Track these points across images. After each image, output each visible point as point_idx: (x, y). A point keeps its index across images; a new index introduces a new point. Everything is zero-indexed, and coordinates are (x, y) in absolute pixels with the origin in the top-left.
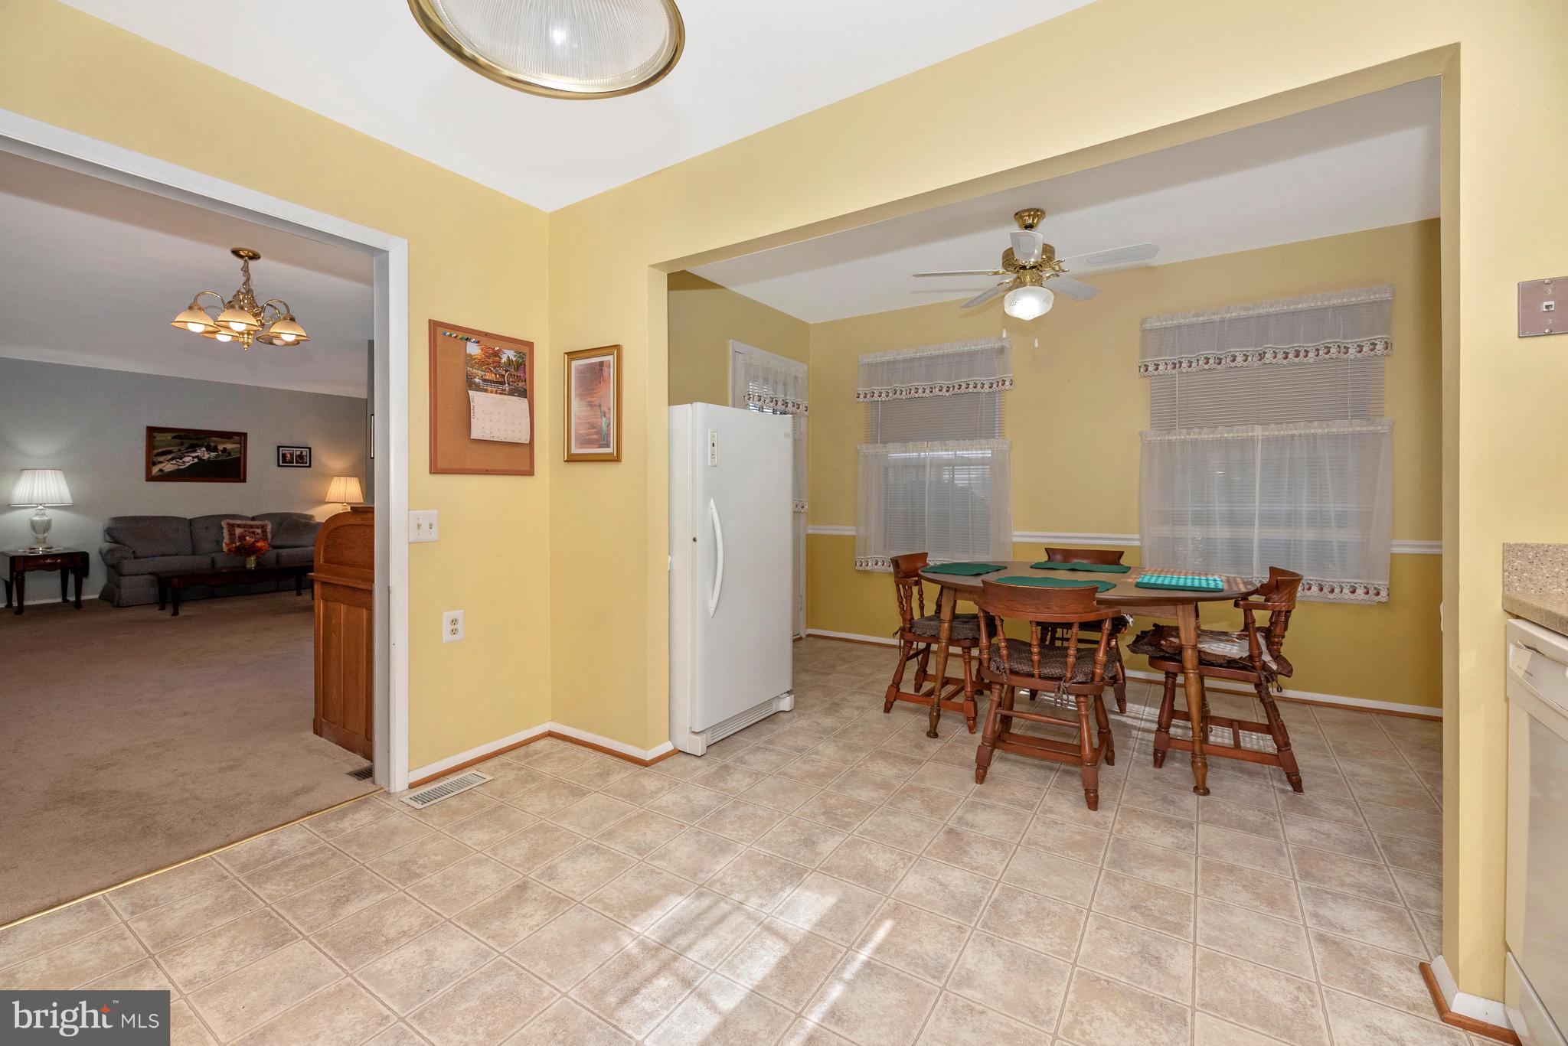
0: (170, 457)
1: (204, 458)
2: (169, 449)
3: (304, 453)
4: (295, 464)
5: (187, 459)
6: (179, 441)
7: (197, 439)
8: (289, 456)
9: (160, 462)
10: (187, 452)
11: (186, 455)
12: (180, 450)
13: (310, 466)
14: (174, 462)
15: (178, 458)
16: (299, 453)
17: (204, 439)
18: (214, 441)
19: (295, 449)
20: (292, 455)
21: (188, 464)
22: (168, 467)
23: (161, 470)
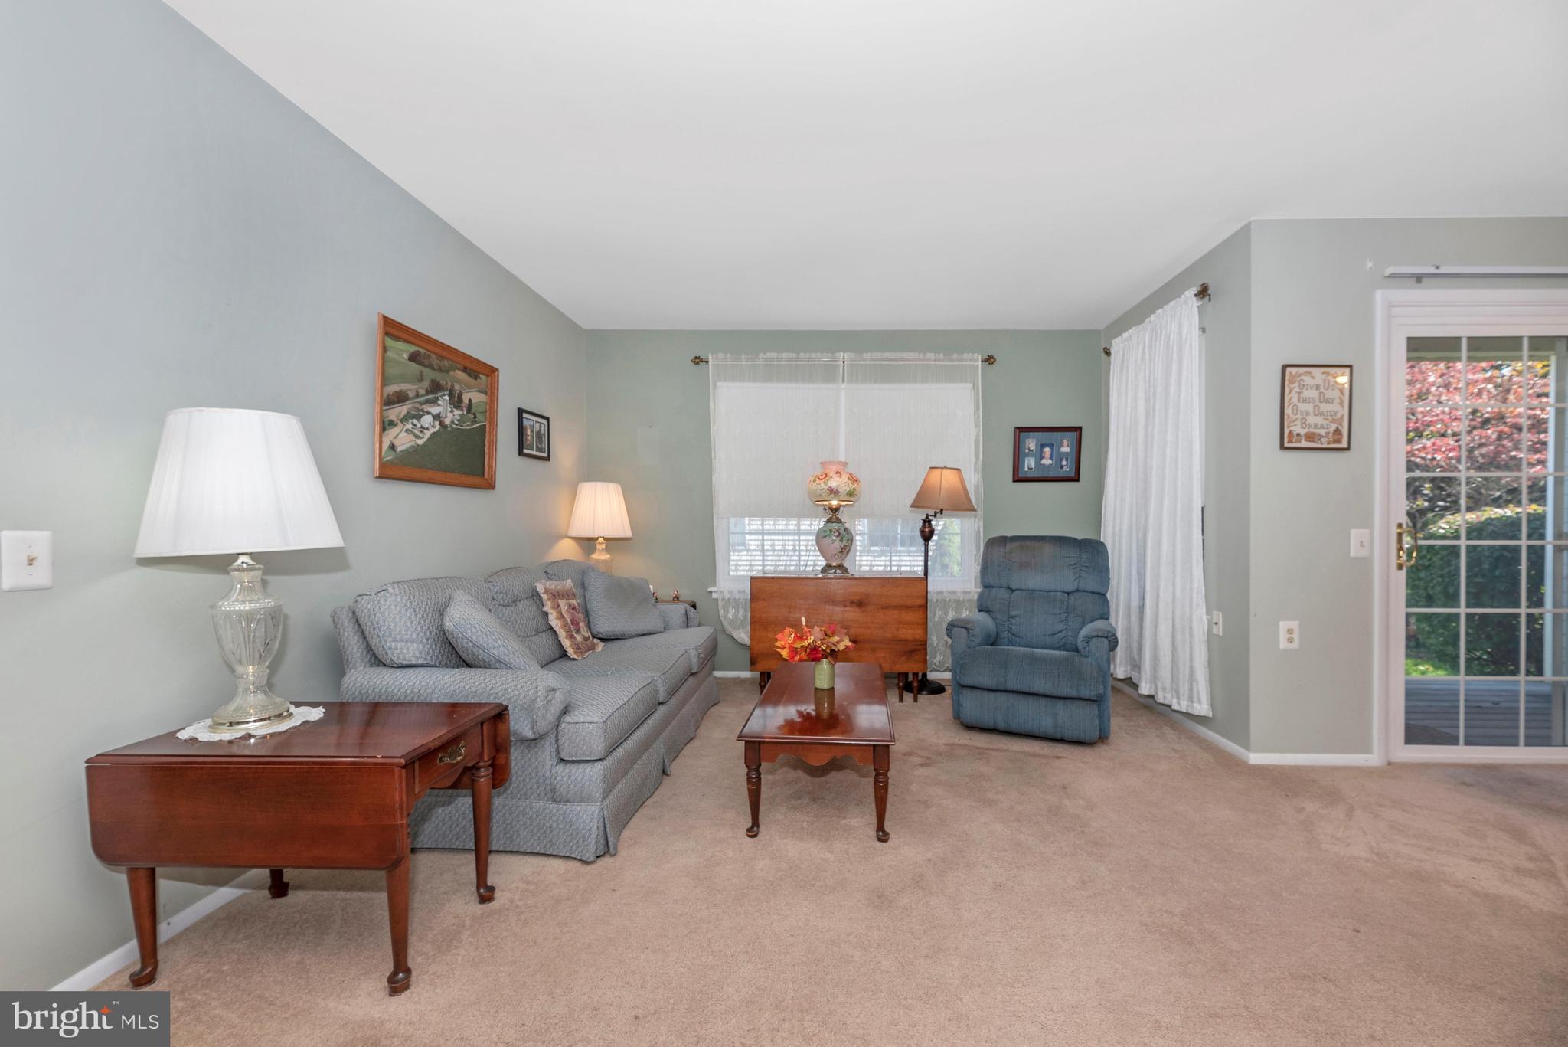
0: (403, 409)
1: (447, 422)
2: (404, 387)
3: (543, 429)
4: (535, 452)
5: (427, 420)
6: (415, 367)
7: (440, 370)
8: (529, 432)
9: (392, 424)
10: (427, 402)
11: (426, 408)
12: (417, 396)
13: (548, 459)
14: (409, 426)
15: (414, 417)
16: (538, 427)
17: (447, 371)
18: (459, 382)
19: (535, 419)
20: (532, 431)
21: (428, 434)
22: (403, 439)
23: (392, 447)
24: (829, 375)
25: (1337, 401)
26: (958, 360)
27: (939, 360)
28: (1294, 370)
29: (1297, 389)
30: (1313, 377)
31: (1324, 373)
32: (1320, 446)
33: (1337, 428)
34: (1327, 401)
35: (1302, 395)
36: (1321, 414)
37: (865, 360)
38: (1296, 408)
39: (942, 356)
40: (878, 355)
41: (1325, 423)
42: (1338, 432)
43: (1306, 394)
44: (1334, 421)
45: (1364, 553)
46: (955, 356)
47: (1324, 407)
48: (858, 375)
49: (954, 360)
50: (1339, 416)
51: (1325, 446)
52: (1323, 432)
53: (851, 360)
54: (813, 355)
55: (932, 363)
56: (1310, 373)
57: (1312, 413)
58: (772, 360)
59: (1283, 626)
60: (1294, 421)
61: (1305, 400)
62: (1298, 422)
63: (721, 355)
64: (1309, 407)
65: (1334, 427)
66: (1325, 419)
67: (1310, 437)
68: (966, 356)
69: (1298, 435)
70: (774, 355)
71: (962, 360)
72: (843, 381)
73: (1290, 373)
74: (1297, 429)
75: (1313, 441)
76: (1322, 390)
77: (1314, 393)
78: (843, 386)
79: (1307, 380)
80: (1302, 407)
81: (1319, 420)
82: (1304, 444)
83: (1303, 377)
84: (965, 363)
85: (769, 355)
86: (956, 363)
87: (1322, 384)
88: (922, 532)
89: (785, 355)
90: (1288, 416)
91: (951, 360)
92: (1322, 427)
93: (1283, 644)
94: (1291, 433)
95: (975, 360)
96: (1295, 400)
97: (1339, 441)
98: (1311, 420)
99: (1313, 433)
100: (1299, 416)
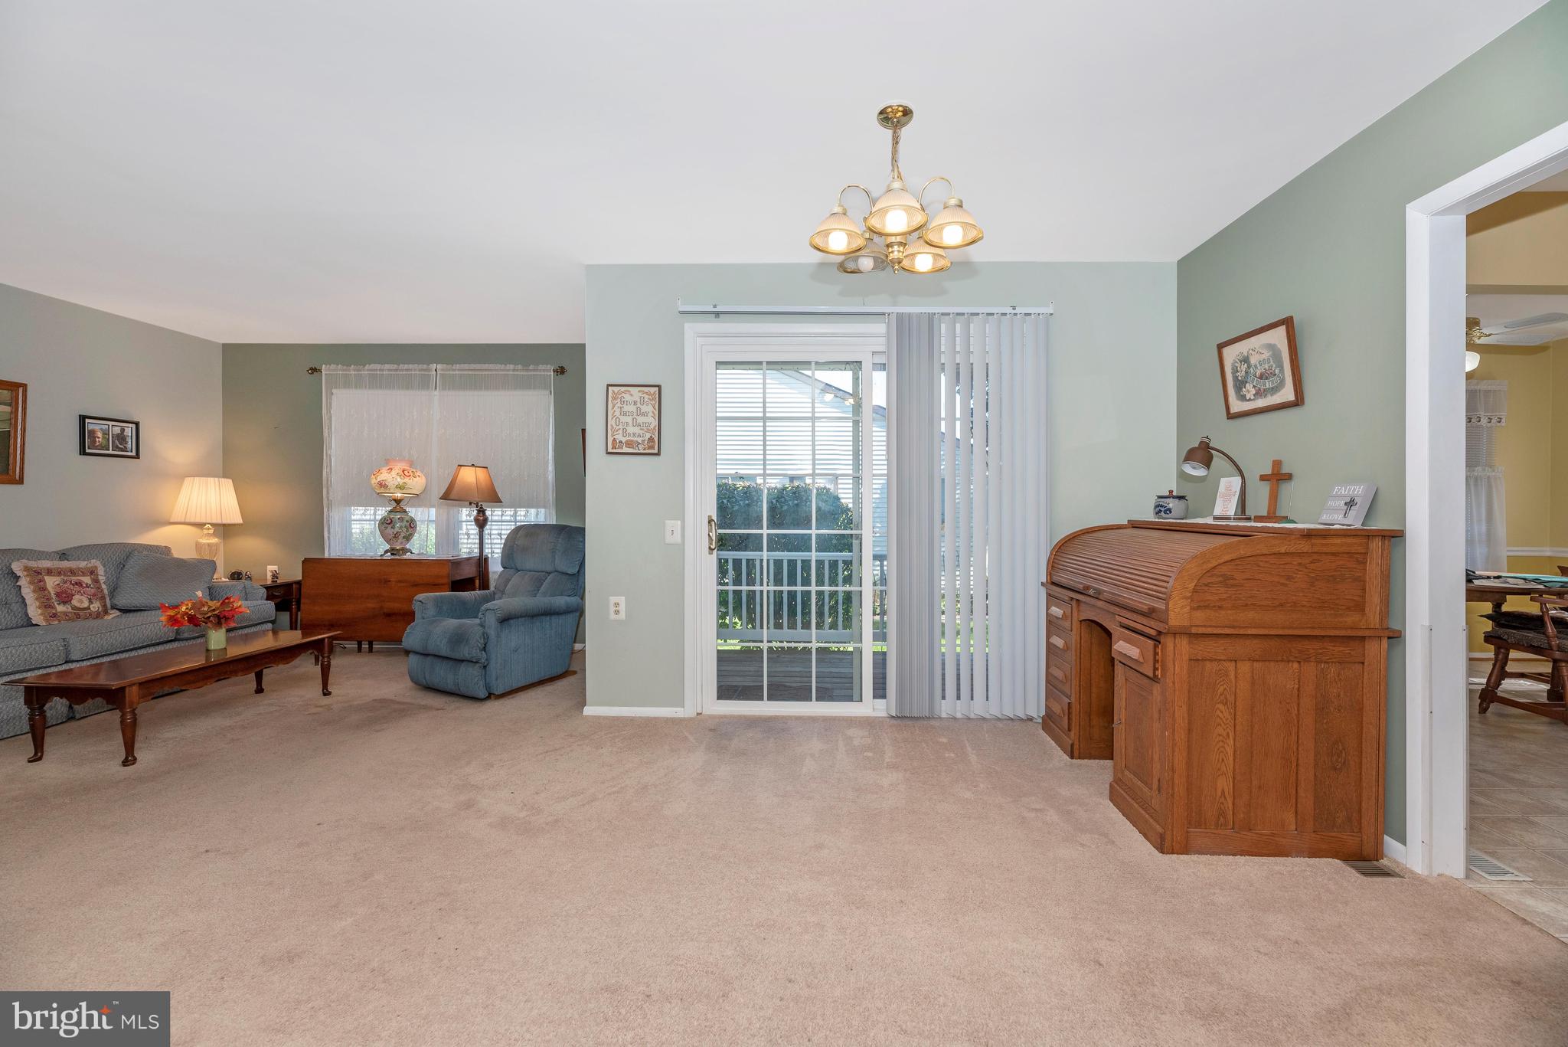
3: (128, 432)
4: (111, 452)
8: (100, 434)
13: (137, 457)
16: (117, 430)
19: (111, 423)
20: (106, 433)
24: (424, 383)
25: (651, 414)
26: (534, 370)
27: (517, 370)
28: (616, 389)
29: (619, 405)
30: (631, 395)
31: (639, 391)
32: (637, 451)
33: (651, 437)
34: (643, 415)
35: (623, 410)
36: (639, 425)
37: (454, 370)
38: (618, 421)
39: (520, 367)
40: (466, 366)
41: (641, 432)
42: (651, 439)
43: (626, 408)
44: (648, 431)
45: (677, 539)
46: (531, 367)
47: (641, 419)
48: (451, 384)
49: (531, 370)
50: (652, 427)
51: (642, 451)
52: (640, 440)
53: (442, 370)
54: (411, 366)
55: (511, 373)
56: (629, 391)
57: (631, 424)
58: (376, 370)
59: (613, 599)
60: (617, 431)
61: (625, 414)
62: (620, 432)
63: (333, 366)
64: (629, 419)
65: (648, 436)
66: (641, 429)
67: (629, 444)
68: (541, 367)
69: (621, 442)
70: (378, 366)
71: (537, 370)
72: (436, 388)
73: (613, 391)
74: (619, 437)
75: (633, 448)
76: (639, 405)
77: (631, 408)
78: (436, 393)
79: (627, 397)
80: (624, 419)
81: (637, 430)
82: (625, 450)
83: (623, 395)
84: (538, 373)
85: (373, 366)
86: (532, 373)
87: (639, 400)
88: (476, 520)
89: (387, 366)
90: (612, 426)
91: (527, 370)
92: (639, 436)
93: (613, 616)
94: (614, 440)
95: (547, 371)
96: (617, 413)
97: (652, 447)
98: (631, 430)
99: (632, 441)
100: (621, 427)
